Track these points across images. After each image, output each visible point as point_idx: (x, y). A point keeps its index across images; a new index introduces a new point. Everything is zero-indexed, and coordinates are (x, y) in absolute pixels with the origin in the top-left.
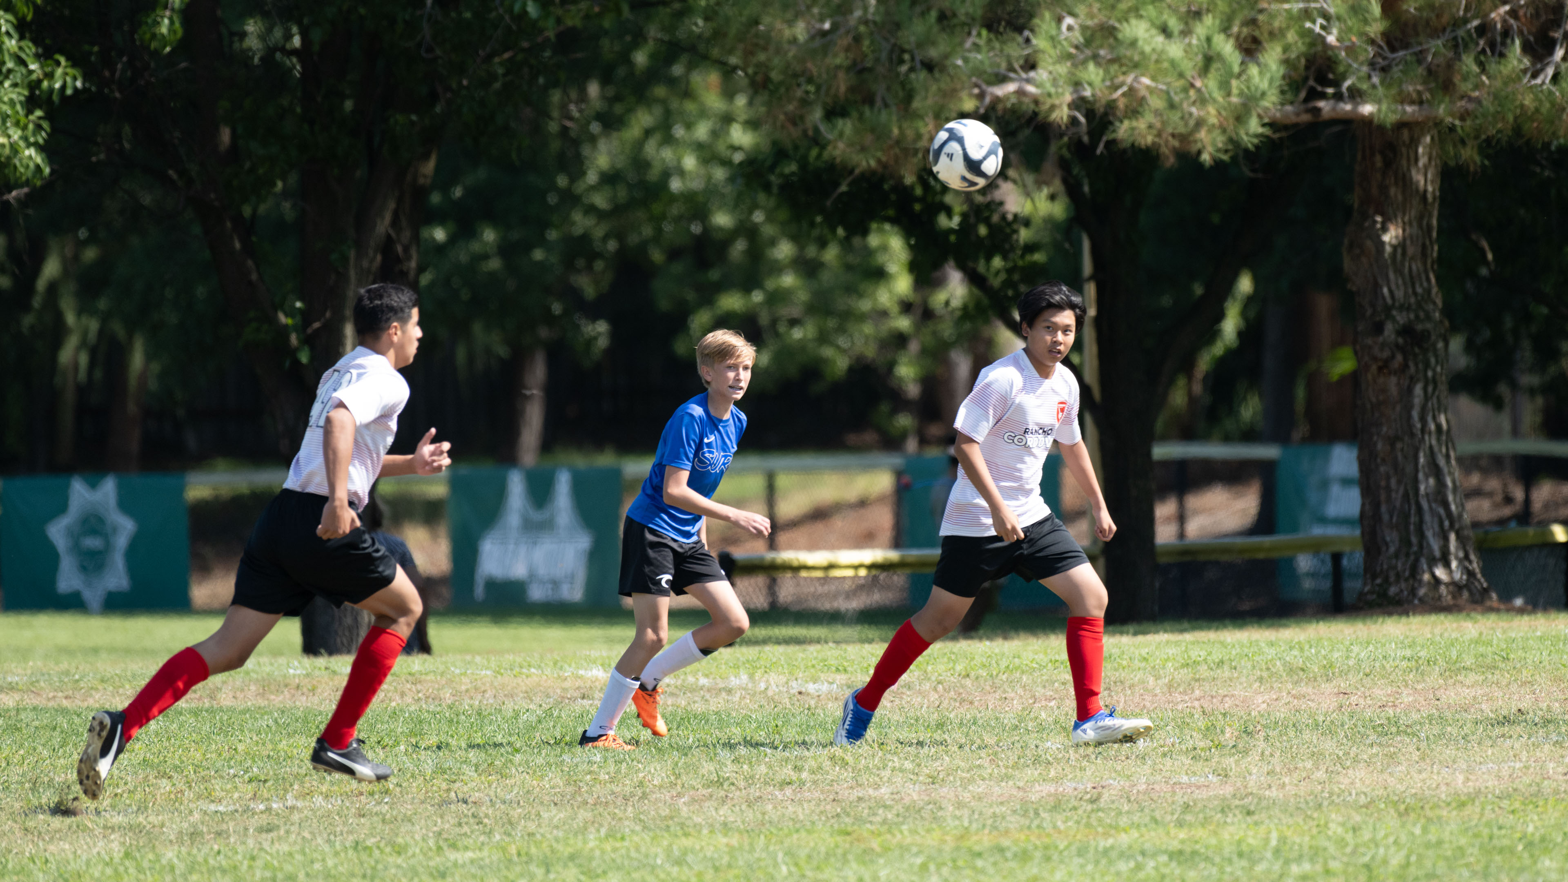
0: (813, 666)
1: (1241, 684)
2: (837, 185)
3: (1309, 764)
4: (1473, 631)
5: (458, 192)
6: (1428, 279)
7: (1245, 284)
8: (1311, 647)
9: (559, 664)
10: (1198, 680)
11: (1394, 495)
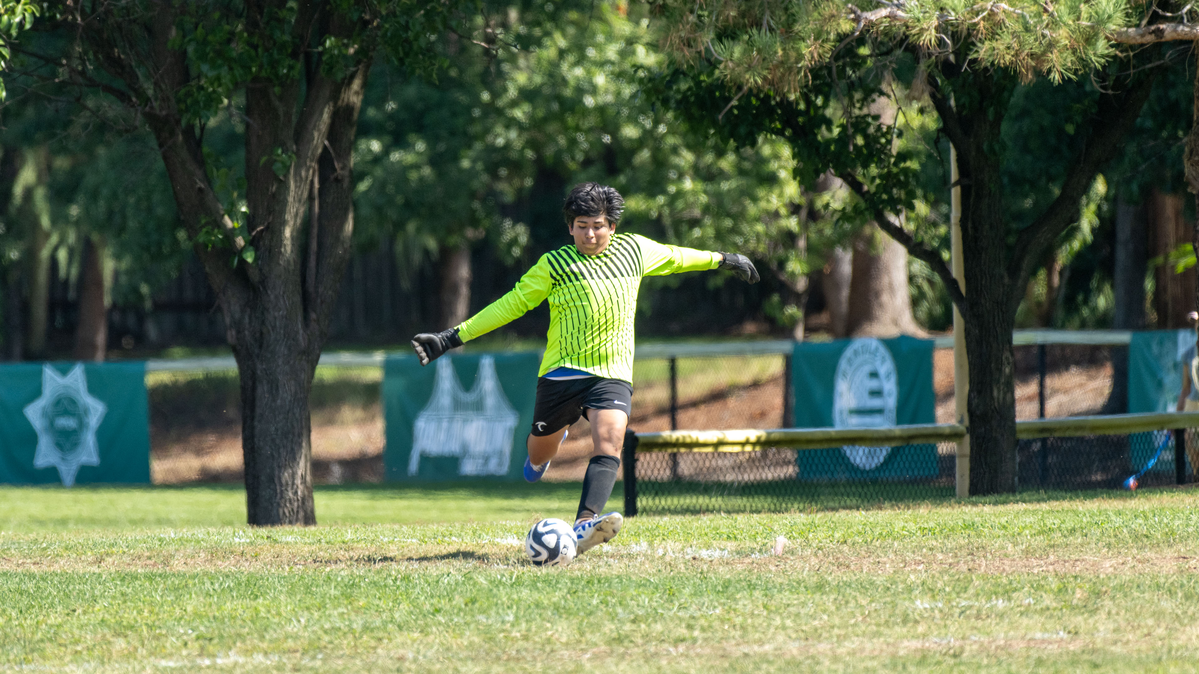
0: (706, 534)
1: (1091, 549)
2: (729, 99)
3: (1151, 622)
5: (391, 106)
7: (1100, 187)
8: (1154, 516)
9: (478, 532)
10: (1053, 546)
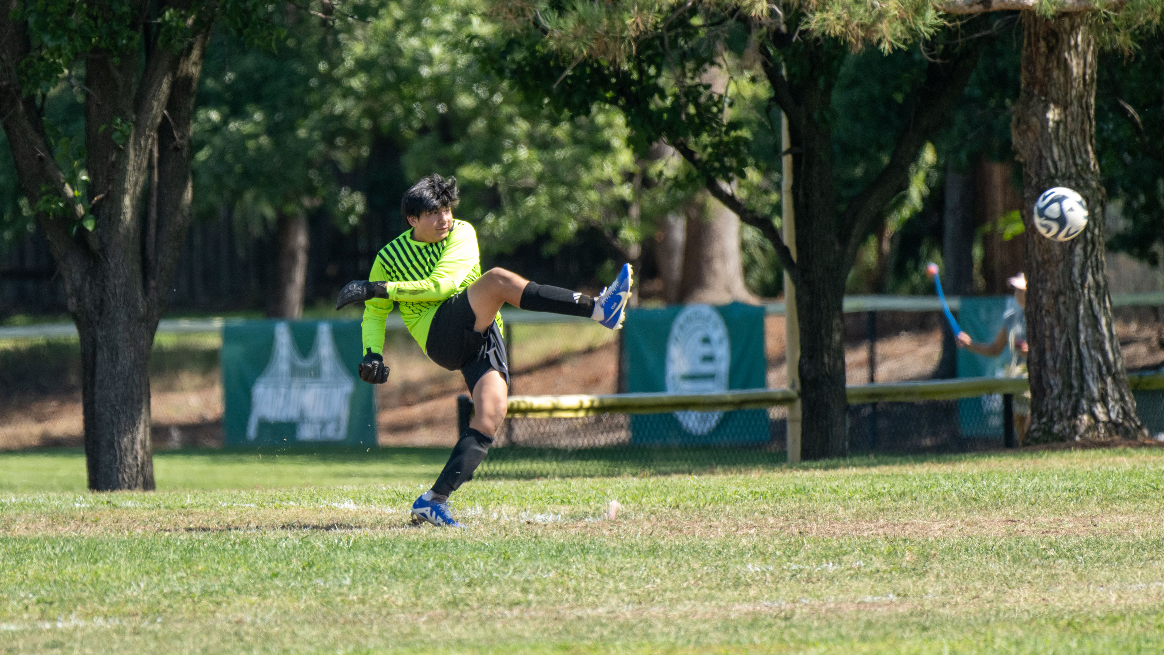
0: (541, 499)
1: (921, 513)
2: (564, 69)
3: (979, 585)
4: (1128, 465)
5: (229, 76)
6: (1087, 152)
7: (929, 155)
8: (983, 480)
9: (315, 497)
10: (882, 510)
11: (1057, 343)
